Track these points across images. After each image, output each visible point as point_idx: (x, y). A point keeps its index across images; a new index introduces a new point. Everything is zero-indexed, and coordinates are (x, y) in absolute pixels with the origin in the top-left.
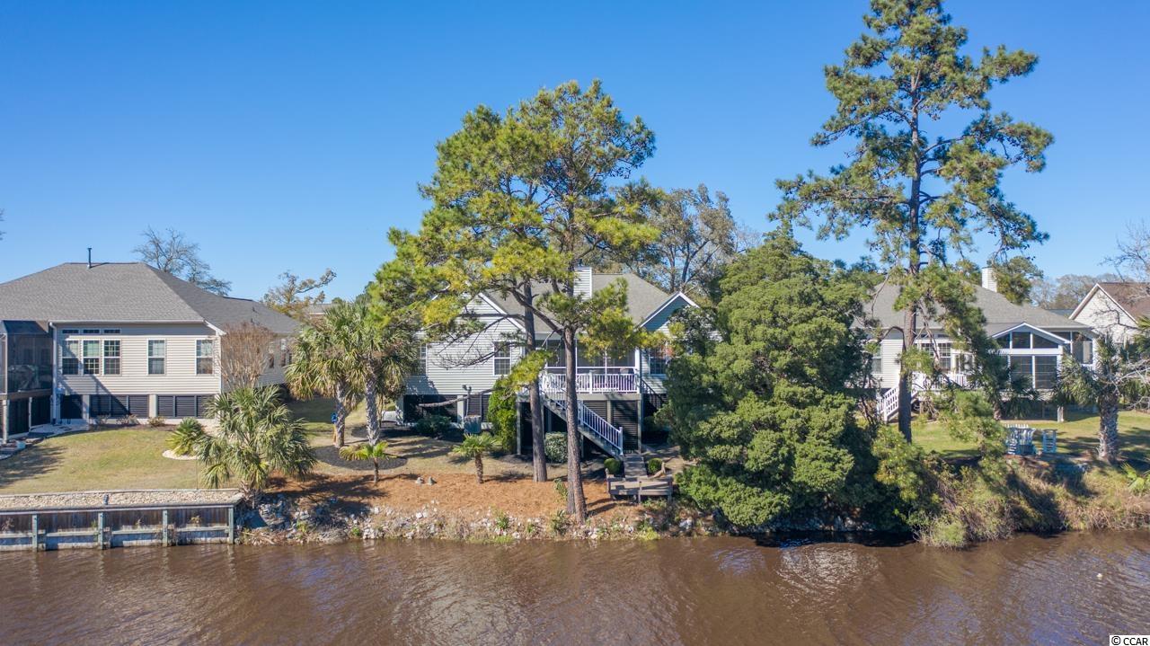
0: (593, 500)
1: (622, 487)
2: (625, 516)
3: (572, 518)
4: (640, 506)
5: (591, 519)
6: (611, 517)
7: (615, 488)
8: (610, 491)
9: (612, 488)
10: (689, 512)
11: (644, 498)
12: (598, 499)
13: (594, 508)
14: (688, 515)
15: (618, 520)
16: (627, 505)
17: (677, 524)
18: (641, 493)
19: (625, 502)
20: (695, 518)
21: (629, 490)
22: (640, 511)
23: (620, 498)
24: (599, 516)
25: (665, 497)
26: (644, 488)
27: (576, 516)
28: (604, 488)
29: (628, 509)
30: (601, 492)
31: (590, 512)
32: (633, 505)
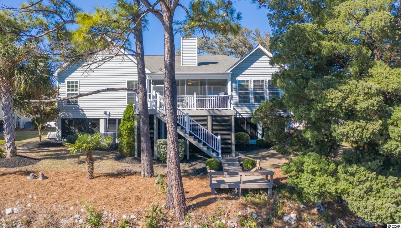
0: (194, 194)
1: (223, 182)
2: (228, 211)
3: (171, 214)
4: (242, 200)
5: (192, 214)
6: (213, 212)
7: (216, 182)
8: (211, 185)
9: (213, 182)
10: (291, 205)
11: (245, 192)
12: (200, 192)
13: (194, 202)
14: (291, 209)
15: (220, 215)
16: (228, 198)
17: (281, 218)
18: (242, 186)
19: (227, 195)
20: (299, 212)
21: (230, 184)
22: (242, 204)
23: (220, 191)
24: (199, 211)
25: (266, 190)
26: (244, 182)
27: (175, 212)
28: (205, 183)
29: (230, 203)
30: (202, 186)
31: (190, 206)
32: (234, 199)
